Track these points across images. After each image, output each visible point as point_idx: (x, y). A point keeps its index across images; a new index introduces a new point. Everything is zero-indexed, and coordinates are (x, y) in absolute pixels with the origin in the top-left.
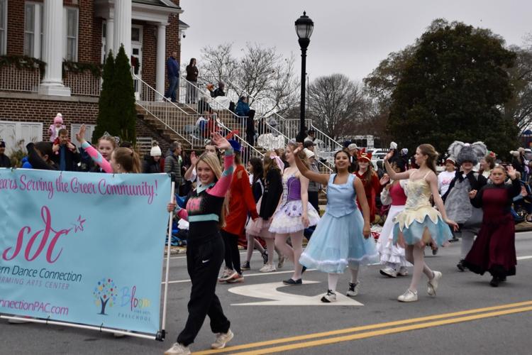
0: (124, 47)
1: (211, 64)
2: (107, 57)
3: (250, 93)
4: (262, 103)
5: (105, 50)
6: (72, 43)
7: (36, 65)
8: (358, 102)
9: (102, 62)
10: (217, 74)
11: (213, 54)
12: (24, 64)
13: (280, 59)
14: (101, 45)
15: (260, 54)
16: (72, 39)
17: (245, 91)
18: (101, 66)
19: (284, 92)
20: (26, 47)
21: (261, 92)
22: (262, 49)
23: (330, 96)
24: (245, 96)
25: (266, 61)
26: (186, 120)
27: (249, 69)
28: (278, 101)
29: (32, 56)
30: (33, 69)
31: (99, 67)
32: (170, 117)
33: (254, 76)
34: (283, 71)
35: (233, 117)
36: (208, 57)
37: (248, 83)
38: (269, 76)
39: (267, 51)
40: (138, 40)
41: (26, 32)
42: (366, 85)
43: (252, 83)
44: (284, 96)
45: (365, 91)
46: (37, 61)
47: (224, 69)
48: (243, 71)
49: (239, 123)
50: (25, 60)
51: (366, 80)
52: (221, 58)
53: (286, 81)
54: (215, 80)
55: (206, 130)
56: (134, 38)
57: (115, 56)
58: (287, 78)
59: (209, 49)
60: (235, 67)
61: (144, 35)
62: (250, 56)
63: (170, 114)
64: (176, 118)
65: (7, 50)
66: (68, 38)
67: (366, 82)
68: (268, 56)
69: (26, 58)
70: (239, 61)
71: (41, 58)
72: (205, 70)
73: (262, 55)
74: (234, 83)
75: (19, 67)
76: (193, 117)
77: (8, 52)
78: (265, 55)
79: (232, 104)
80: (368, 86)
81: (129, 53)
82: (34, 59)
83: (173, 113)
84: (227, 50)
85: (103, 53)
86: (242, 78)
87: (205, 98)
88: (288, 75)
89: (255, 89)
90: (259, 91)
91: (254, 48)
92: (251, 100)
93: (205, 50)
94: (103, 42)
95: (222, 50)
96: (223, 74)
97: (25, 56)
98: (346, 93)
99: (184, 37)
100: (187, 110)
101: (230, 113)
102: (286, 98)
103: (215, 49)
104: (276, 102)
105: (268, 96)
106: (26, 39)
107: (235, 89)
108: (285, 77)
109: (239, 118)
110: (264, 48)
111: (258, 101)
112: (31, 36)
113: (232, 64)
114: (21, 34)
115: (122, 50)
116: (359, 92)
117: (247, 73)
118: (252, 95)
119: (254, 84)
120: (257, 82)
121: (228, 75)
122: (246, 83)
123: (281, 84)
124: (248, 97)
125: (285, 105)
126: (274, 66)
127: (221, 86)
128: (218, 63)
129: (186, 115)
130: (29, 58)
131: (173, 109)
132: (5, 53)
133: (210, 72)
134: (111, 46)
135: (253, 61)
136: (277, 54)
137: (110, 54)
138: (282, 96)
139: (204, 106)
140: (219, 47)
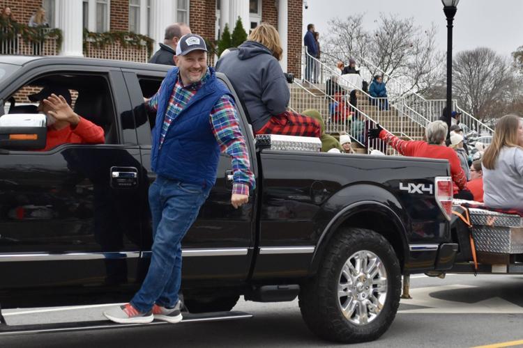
0: (242, 20)
1: (339, 38)
2: (223, 31)
3: (385, 71)
4: (399, 82)
5: (220, 24)
6: (182, 17)
7: (143, 43)
8: (506, 80)
9: (216, 38)
10: (346, 50)
11: (342, 26)
12: (129, 42)
13: (419, 31)
14: (214, 19)
15: (396, 26)
16: (183, 12)
17: (379, 68)
18: (216, 43)
19: (424, 68)
20: (131, 22)
21: (398, 69)
22: (398, 20)
23: (473, 73)
24: (380, 74)
25: (403, 34)
26: (312, 102)
27: (383, 44)
28: (417, 79)
29: (137, 33)
30: (140, 47)
31: (213, 44)
32: (295, 99)
33: (389, 51)
34: (423, 45)
35: (367, 99)
36: (336, 30)
37: (383, 58)
38: (406, 51)
39: (403, 22)
40: (256, 12)
41: (130, 5)
42: (515, 60)
43: (387, 59)
44: (424, 73)
45: (515, 67)
46: (144, 38)
47: (354, 44)
48: (376, 46)
49: (374, 105)
50: (131, 37)
51: (516, 55)
52: (350, 31)
53: (426, 56)
54: (344, 56)
55: (336, 113)
56: (253, 10)
57: (231, 31)
58: (427, 53)
59: (337, 21)
60: (366, 41)
61: (263, 7)
62: (384, 28)
63: (295, 96)
64: (302, 100)
65: (111, 26)
66: (178, 11)
67: (515, 57)
68: (404, 28)
69: (132, 35)
70: (372, 34)
71: (148, 35)
72: (333, 46)
73: (398, 27)
74: (366, 60)
75: (123, 45)
76: (321, 99)
77: (111, 28)
78: (401, 27)
79: (365, 84)
80: (517, 61)
81: (246, 27)
82: (140, 36)
83: (298, 95)
84: (357, 22)
85: (217, 27)
86: (375, 54)
87: (333, 78)
88: (428, 49)
89: (391, 65)
90: (394, 68)
91: (389, 19)
92: (386, 79)
93: (333, 22)
94: (218, 15)
95: (351, 21)
96: (354, 49)
97: (131, 33)
98: (492, 69)
99: (306, 8)
100: (314, 91)
101: (363, 94)
102: (426, 75)
103: (344, 21)
104: (414, 81)
105: (405, 74)
106: (131, 13)
107: (367, 66)
108: (424, 52)
109: (374, 100)
110: (401, 18)
111: (395, 79)
112: (137, 9)
113: (364, 38)
114: (126, 7)
115: (239, 24)
116: (508, 69)
117: (381, 48)
118: (387, 73)
119: (389, 61)
120: (393, 58)
121: (359, 50)
122: (380, 59)
123: (421, 60)
124: (383, 75)
125: (426, 85)
126: (412, 39)
127: (352, 62)
128: (348, 37)
129: (312, 96)
130: (136, 35)
131: (298, 90)
132: (108, 29)
133: (338, 47)
134: (226, 20)
135: (388, 33)
136: (415, 25)
137: (226, 29)
138: (421, 73)
139: (333, 87)
140: (349, 19)
